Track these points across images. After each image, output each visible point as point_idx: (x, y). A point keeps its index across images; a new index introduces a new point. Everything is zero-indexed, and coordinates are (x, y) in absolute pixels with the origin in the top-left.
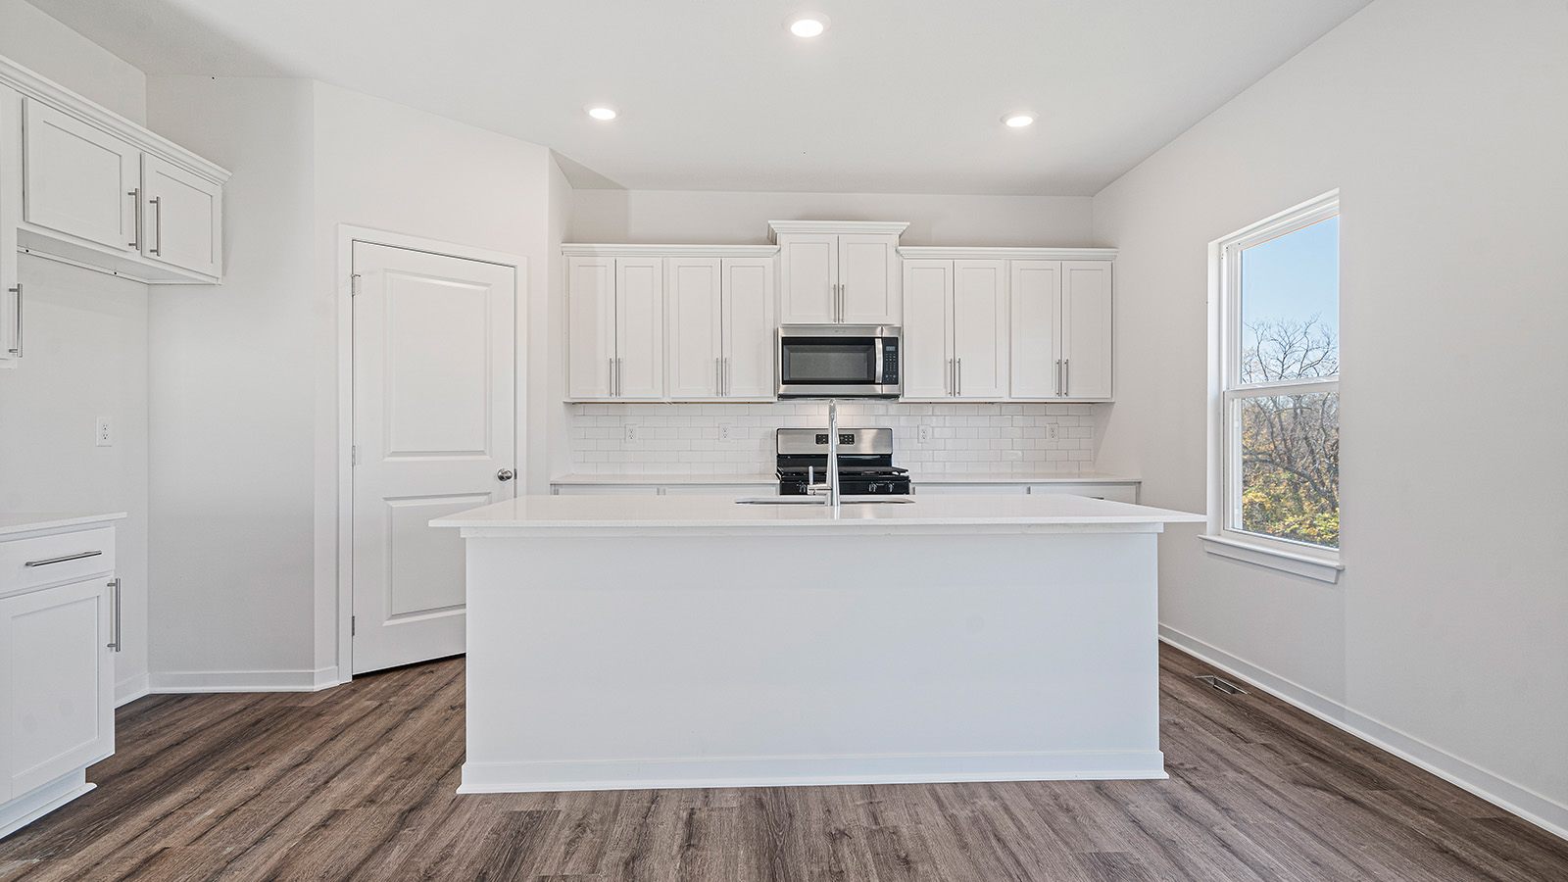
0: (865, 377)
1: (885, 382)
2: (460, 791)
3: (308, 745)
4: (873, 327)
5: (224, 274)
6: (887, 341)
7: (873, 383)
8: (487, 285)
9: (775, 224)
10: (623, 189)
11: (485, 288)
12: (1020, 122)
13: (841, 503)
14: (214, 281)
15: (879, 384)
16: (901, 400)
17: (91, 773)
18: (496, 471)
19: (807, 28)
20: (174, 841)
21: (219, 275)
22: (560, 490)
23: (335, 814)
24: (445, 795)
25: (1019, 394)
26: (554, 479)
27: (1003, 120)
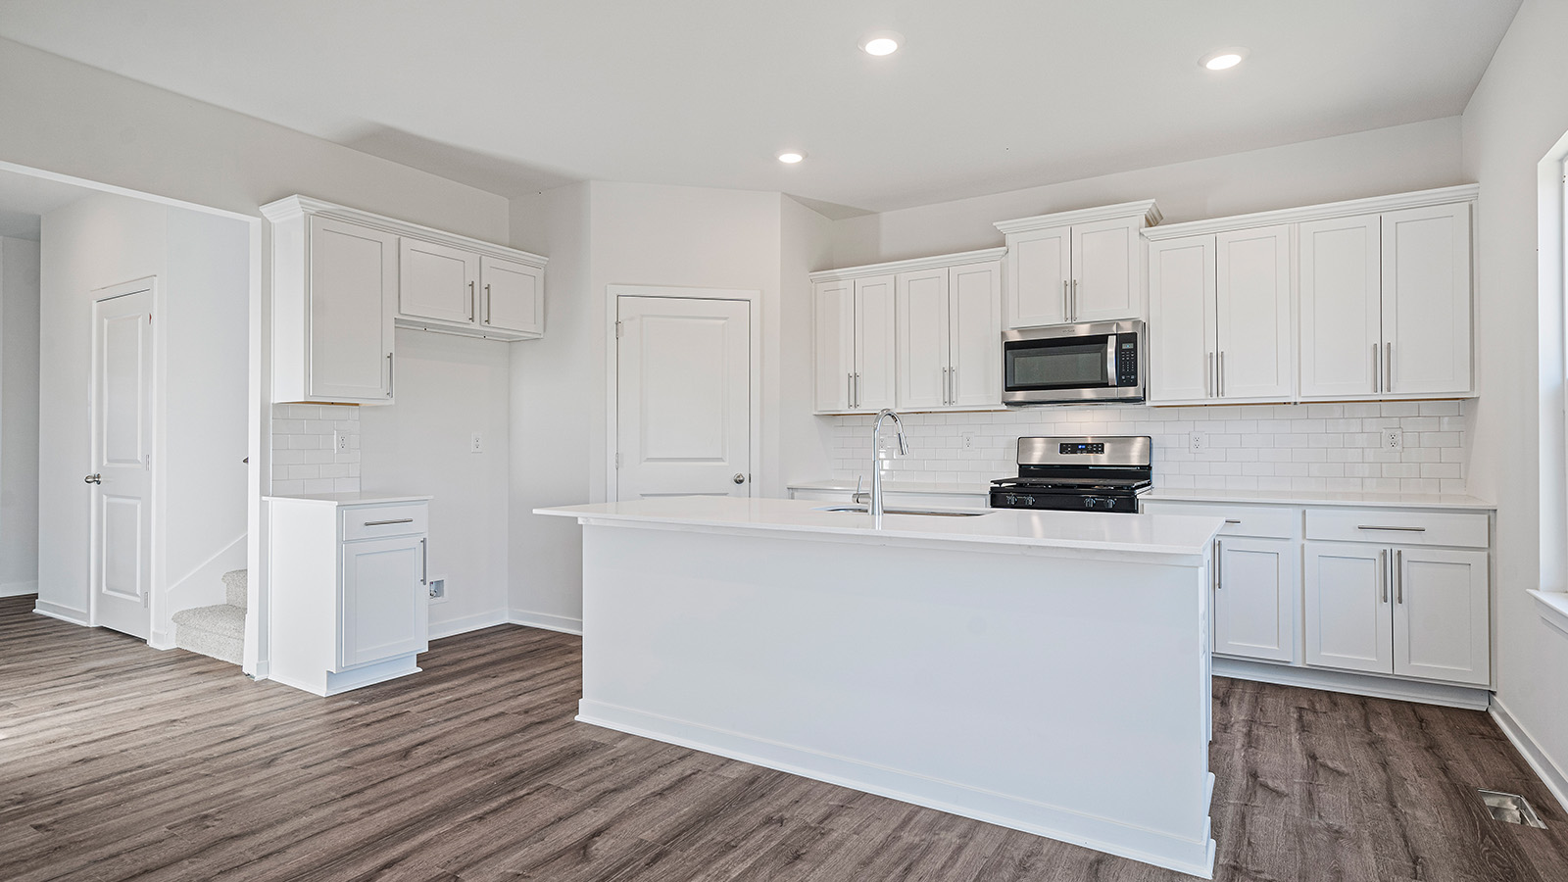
0: (1098, 379)
1: (1121, 384)
2: (577, 718)
3: (538, 670)
4: (1110, 323)
5: (545, 331)
6: (1122, 339)
7: (1106, 385)
8: (726, 319)
9: (1000, 225)
10: (875, 213)
11: (724, 321)
12: (1224, 62)
13: (885, 512)
14: (538, 337)
15: (1114, 386)
16: (1148, 403)
17: (421, 659)
18: (733, 475)
19: (881, 47)
20: (414, 709)
21: (541, 331)
22: (796, 494)
23: (502, 714)
24: (568, 720)
25: (1310, 392)
26: (791, 484)
27: (1201, 63)
